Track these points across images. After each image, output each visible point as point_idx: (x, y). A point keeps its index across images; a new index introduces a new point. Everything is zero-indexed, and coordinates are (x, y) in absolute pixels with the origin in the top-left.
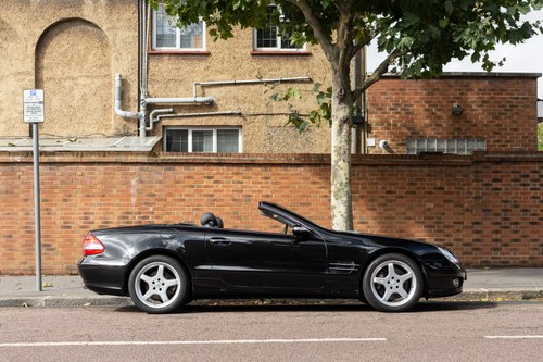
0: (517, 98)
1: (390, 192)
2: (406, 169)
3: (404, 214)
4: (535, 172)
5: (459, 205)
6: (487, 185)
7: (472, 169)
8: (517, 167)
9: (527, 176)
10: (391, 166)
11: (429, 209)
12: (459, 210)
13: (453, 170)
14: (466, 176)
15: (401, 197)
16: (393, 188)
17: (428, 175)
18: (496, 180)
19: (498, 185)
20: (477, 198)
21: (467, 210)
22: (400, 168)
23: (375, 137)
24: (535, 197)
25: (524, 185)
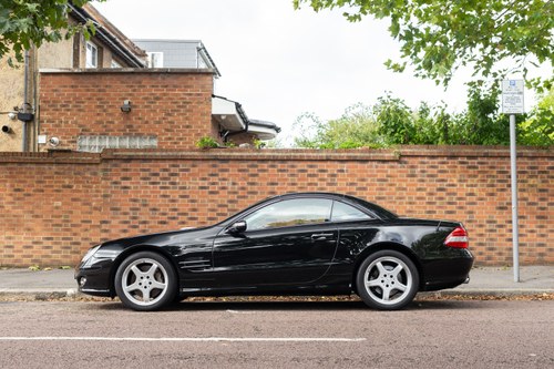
0: (190, 94)
1: (18, 190)
2: (33, 166)
3: (32, 212)
4: (165, 170)
5: (87, 204)
6: (116, 183)
7: (101, 166)
8: (146, 165)
9: (156, 175)
10: (20, 163)
11: (57, 208)
12: (87, 208)
13: (82, 168)
14: (95, 174)
15: (29, 195)
16: (21, 186)
17: (56, 173)
18: (125, 179)
19: (127, 183)
20: (105, 196)
21: (96, 209)
22: (28, 166)
23: (46, 134)
24: (164, 196)
25: (153, 183)
